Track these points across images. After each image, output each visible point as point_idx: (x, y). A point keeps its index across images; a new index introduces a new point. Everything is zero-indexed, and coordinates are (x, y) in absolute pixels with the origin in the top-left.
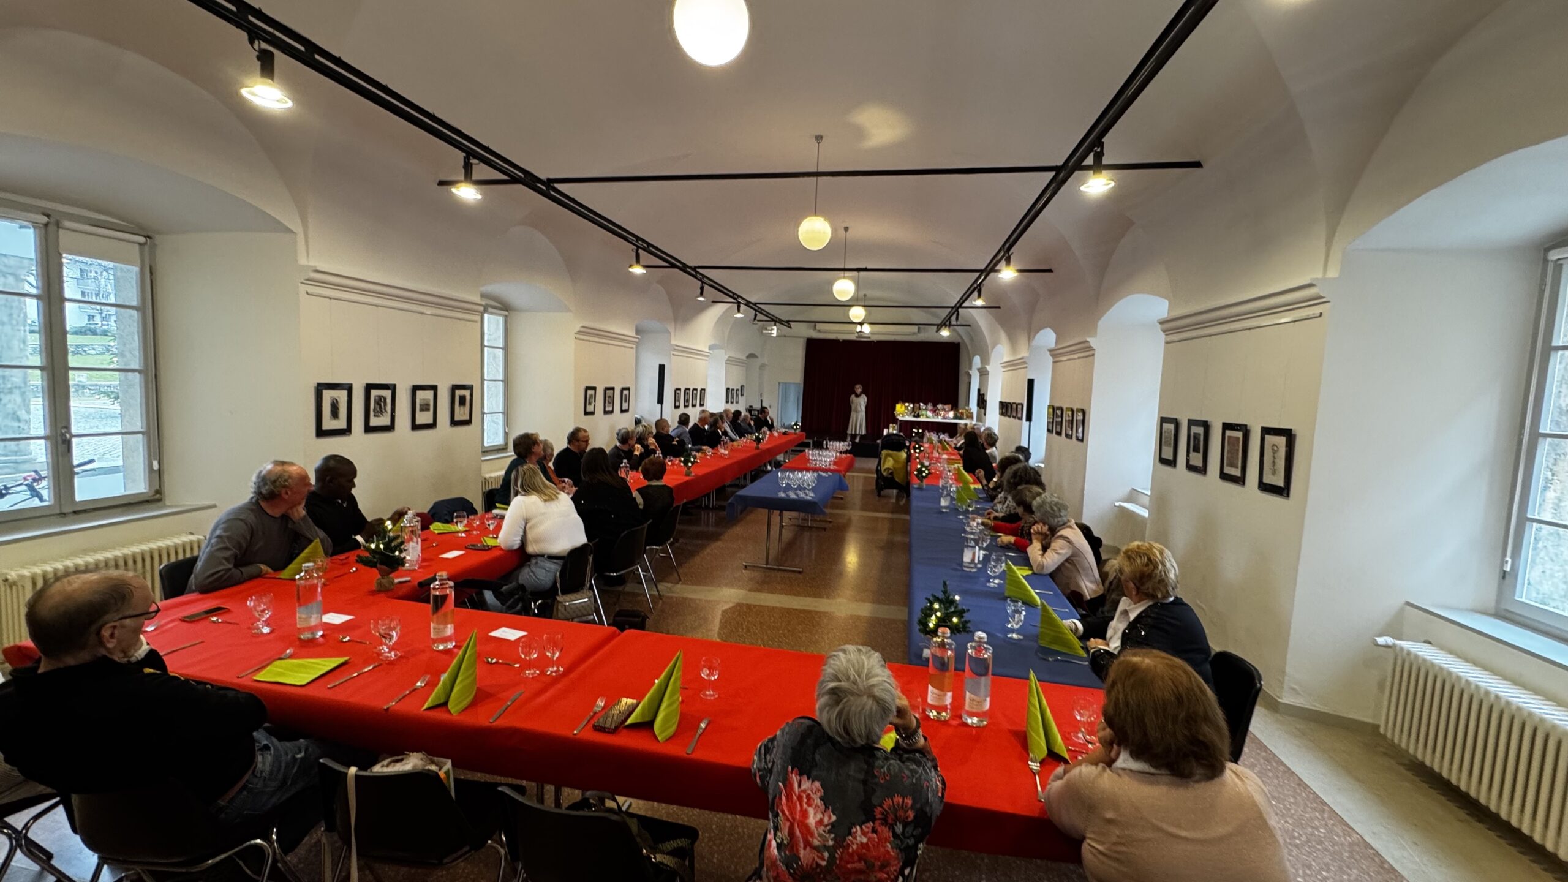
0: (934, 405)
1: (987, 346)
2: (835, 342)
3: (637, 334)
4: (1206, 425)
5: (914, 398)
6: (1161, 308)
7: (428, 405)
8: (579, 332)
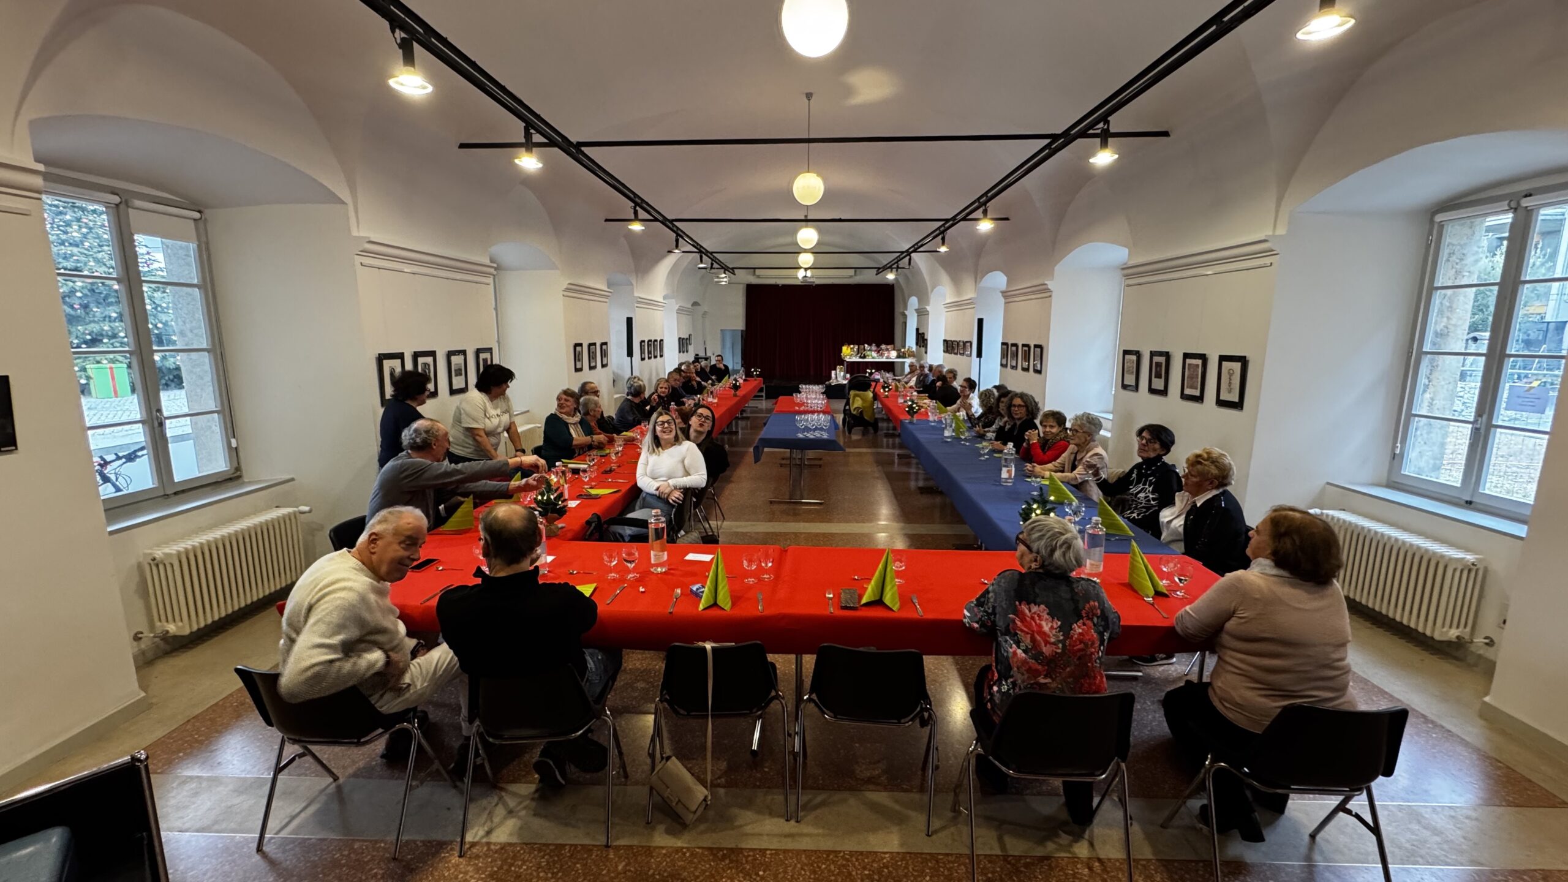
0: (878, 346)
1: (927, 289)
2: (775, 287)
3: (608, 288)
4: (1167, 355)
5: (858, 340)
6: (1119, 254)
7: (460, 370)
8: (567, 290)
